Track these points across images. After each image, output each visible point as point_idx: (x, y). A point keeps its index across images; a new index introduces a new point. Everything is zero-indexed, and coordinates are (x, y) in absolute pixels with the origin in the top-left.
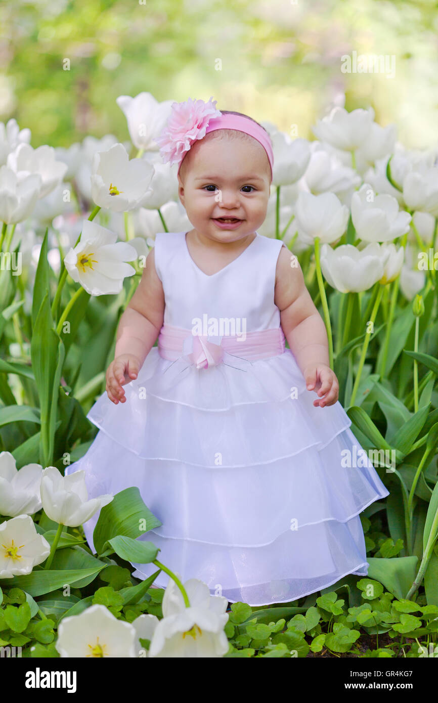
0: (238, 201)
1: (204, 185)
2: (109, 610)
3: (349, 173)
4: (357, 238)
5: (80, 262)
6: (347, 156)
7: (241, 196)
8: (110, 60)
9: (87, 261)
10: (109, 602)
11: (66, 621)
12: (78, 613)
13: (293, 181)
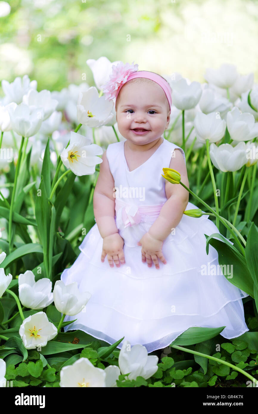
0: (145, 118)
1: (127, 110)
2: (90, 361)
3: (225, 101)
4: (231, 139)
5: (69, 156)
6: (224, 91)
7: (148, 116)
8: (86, 40)
9: (74, 156)
10: (90, 356)
11: (64, 368)
12: (71, 364)
13: (193, 107)
